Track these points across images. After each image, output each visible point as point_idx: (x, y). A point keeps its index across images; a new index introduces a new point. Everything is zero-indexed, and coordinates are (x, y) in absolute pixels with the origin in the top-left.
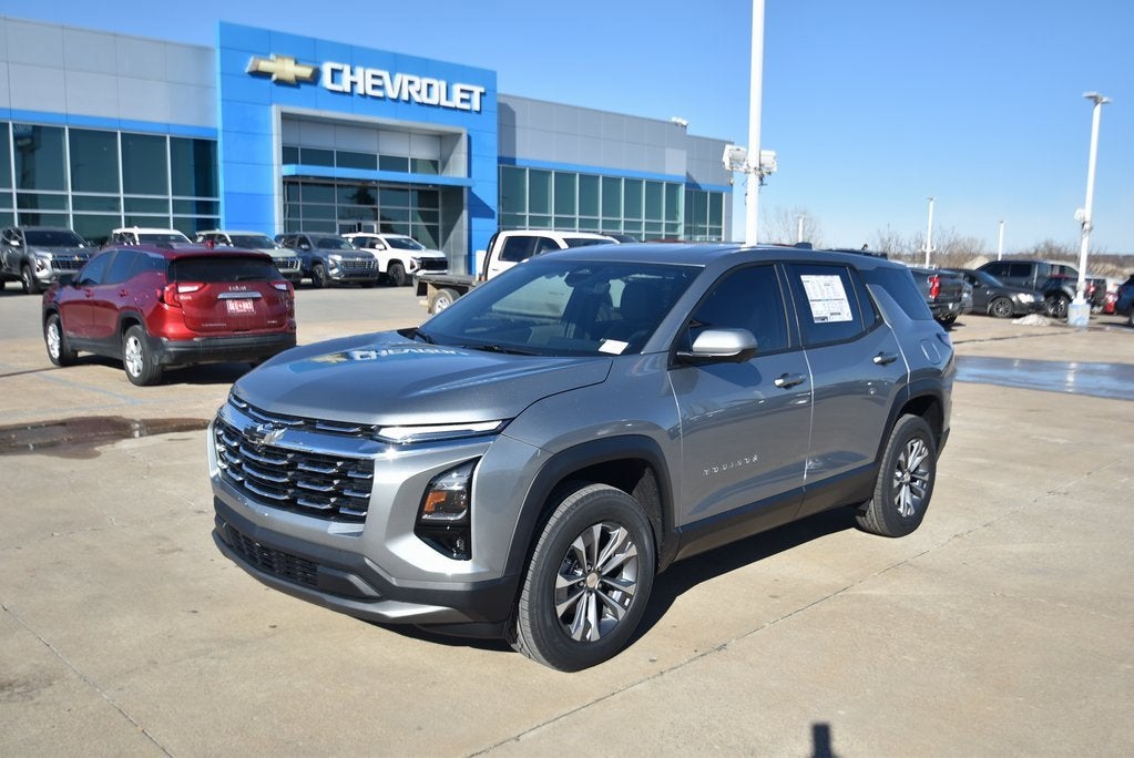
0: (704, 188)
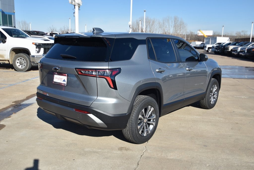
0: (6, 13)
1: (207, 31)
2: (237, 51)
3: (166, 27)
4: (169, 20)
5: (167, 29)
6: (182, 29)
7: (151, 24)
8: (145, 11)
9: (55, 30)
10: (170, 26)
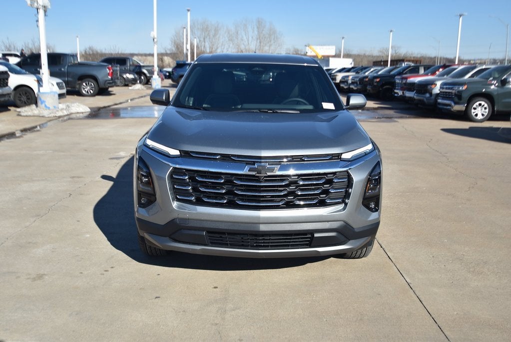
1: (325, 47)
2: (347, 82)
3: (242, 40)
4: (248, 25)
5: (245, 43)
6: (272, 42)
7: (212, 33)
8: (188, 10)
9: (12, 47)
10: (250, 38)
